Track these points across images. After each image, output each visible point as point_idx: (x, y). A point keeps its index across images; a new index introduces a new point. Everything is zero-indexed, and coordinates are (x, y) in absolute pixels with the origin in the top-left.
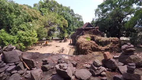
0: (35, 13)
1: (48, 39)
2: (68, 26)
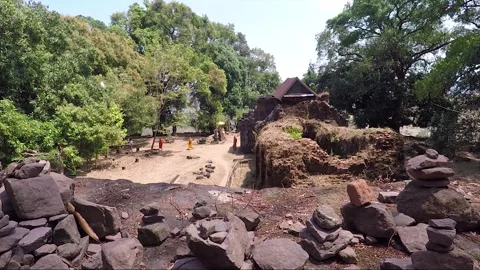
0: (116, 46)
1: (161, 131)
2: (226, 91)
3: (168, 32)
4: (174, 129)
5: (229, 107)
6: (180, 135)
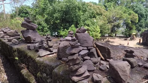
0: (100, 9)
1: (111, 35)
2: (137, 22)
3: (116, 3)
4: (116, 35)
5: (138, 28)
6: (117, 37)
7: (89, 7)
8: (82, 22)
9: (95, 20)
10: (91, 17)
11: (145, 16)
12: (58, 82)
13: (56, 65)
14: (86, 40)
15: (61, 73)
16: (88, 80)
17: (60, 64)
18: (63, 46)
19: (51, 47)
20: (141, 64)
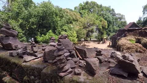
0: (75, 16)
1: (87, 39)
2: (107, 27)
3: (90, 10)
4: (90, 39)
5: (108, 33)
6: (92, 41)
7: (66, 13)
8: (59, 27)
9: (72, 26)
10: (68, 23)
11: (112, 23)
12: (47, 80)
13: (43, 67)
14: (68, 45)
15: (49, 72)
16: (71, 74)
17: (47, 66)
18: (48, 50)
19: (36, 52)
20: (106, 60)
